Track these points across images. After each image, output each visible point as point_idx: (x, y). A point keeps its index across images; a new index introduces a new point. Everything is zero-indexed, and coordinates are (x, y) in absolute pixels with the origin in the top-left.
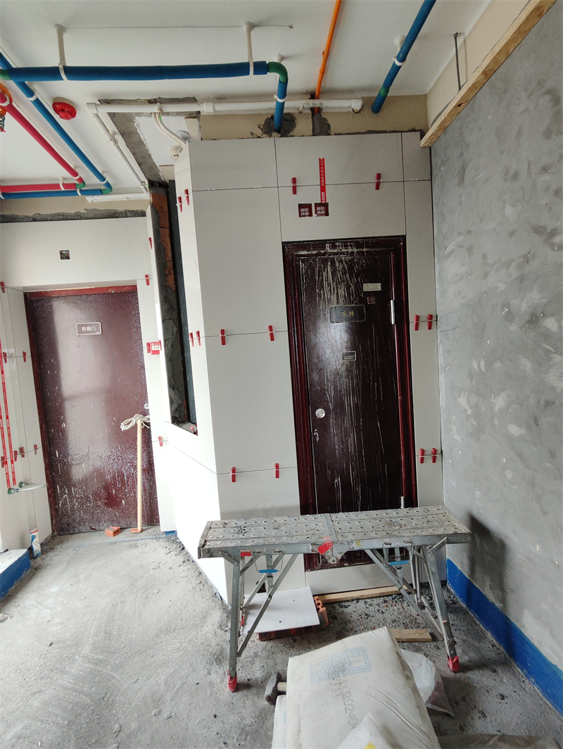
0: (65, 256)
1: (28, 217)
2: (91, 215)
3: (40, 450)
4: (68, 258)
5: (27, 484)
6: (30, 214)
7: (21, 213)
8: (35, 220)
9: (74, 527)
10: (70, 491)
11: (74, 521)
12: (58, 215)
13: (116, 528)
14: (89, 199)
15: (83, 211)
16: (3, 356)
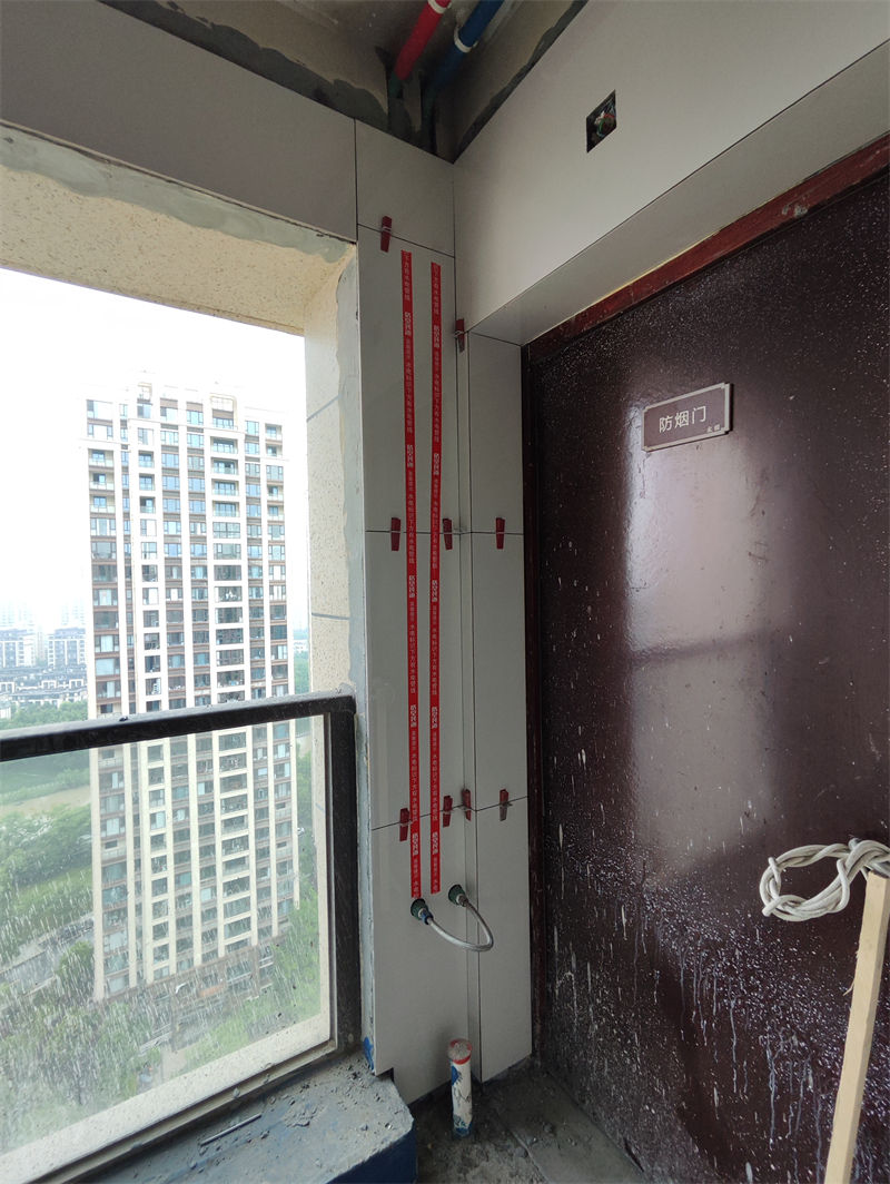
0: (599, 128)
1: (522, 73)
6: (527, 58)
7: (506, 79)
8: (535, 61)
16: (444, 531)
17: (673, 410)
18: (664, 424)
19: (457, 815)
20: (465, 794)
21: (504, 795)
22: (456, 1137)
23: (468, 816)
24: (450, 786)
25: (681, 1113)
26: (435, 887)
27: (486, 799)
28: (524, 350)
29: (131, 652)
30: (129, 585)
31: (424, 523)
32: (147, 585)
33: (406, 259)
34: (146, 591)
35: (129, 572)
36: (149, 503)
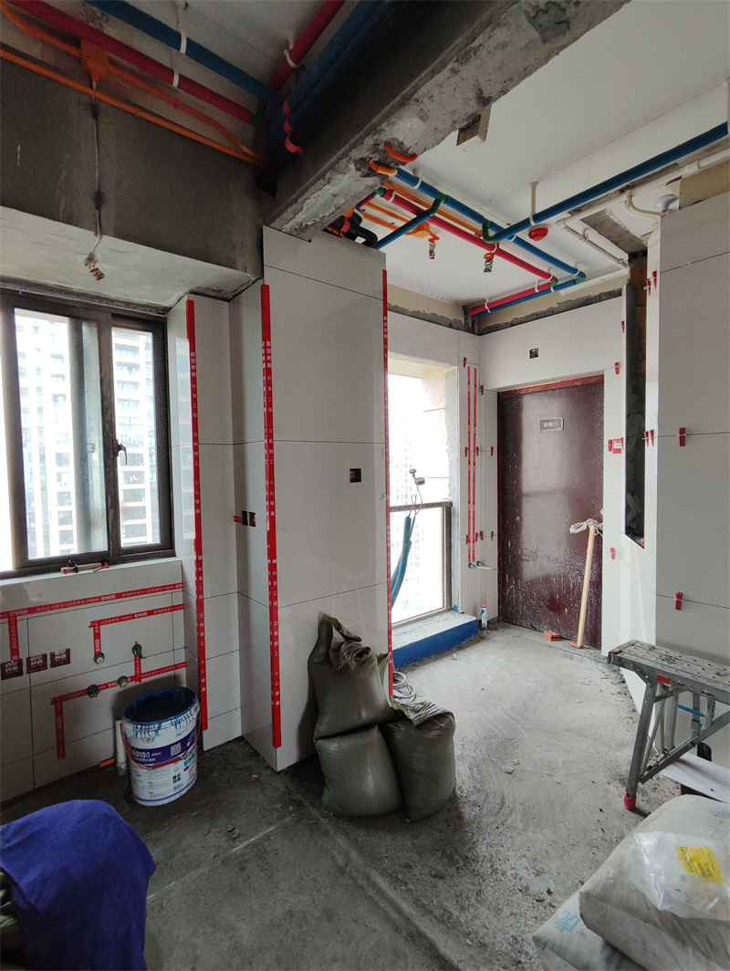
0: (534, 354)
1: (507, 324)
2: (562, 308)
3: (496, 538)
4: (536, 356)
5: (482, 564)
6: (509, 320)
7: (501, 321)
8: (512, 325)
9: (517, 619)
10: (517, 583)
11: (518, 613)
12: (532, 315)
13: (555, 634)
14: (562, 292)
15: (555, 306)
16: (477, 450)
17: (548, 421)
18: (546, 425)
19: (479, 538)
20: (481, 533)
21: (492, 533)
22: (483, 629)
23: (482, 539)
24: (477, 531)
25: (548, 606)
26: (474, 561)
27: (487, 534)
28: (498, 393)
29: (46, 527)
30: (43, 470)
31: (472, 449)
32: (60, 469)
33: (469, 368)
34: (59, 475)
35: (42, 458)
36: (60, 399)
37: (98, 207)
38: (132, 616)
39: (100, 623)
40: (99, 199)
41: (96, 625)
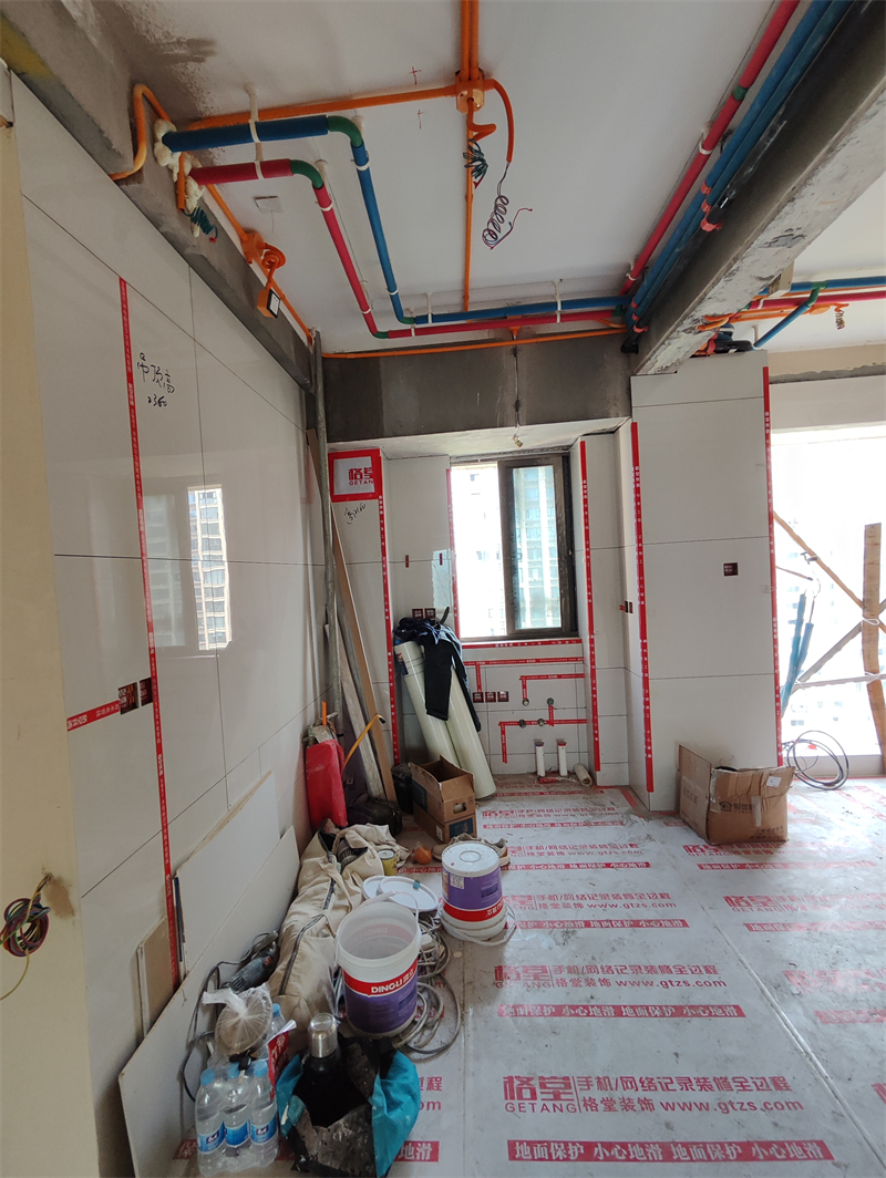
37: (517, 410)
38: (547, 677)
39: (526, 678)
40: (517, 406)
41: (524, 678)
